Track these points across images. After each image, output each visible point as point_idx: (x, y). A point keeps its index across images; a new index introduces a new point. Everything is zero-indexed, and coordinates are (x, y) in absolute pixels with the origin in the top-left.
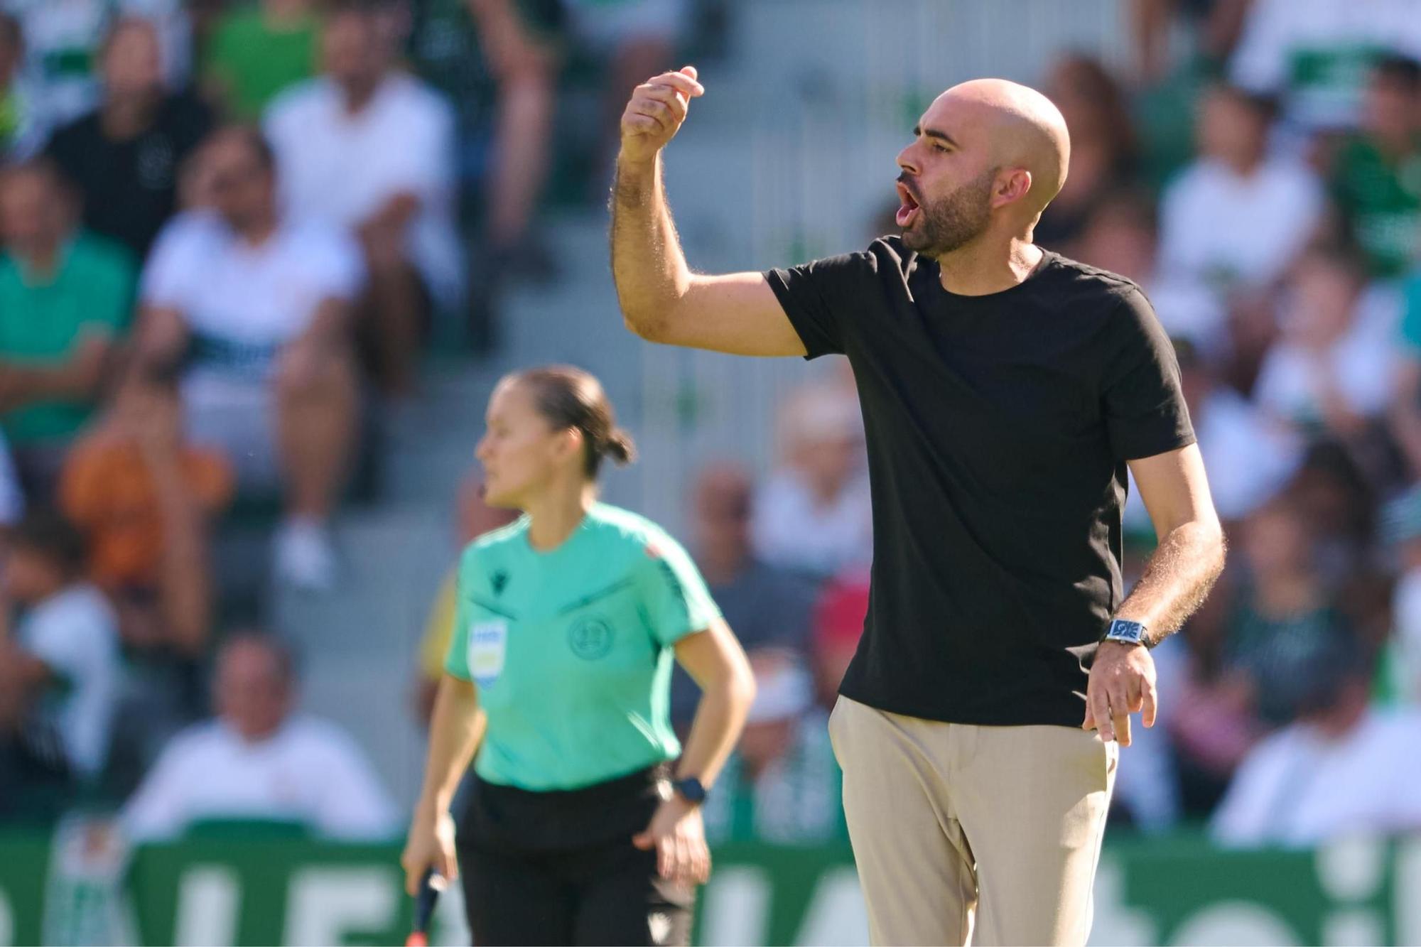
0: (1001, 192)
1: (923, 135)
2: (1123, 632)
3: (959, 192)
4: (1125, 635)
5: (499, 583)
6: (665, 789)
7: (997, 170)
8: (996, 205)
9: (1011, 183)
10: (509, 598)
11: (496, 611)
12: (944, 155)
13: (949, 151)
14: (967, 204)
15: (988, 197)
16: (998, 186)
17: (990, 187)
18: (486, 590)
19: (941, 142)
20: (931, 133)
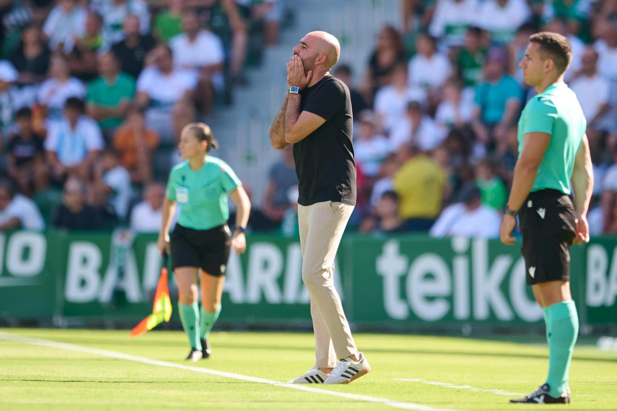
0: (318, 61)
1: (301, 43)
2: (295, 89)
3: (307, 59)
4: (294, 88)
5: (184, 178)
6: (227, 229)
7: (318, 55)
8: (316, 64)
9: (321, 58)
10: (187, 182)
11: (183, 186)
12: (305, 49)
13: (306, 48)
14: (308, 62)
15: (314, 61)
16: (318, 59)
17: (315, 59)
18: (180, 180)
19: (304, 46)
20: (303, 43)
